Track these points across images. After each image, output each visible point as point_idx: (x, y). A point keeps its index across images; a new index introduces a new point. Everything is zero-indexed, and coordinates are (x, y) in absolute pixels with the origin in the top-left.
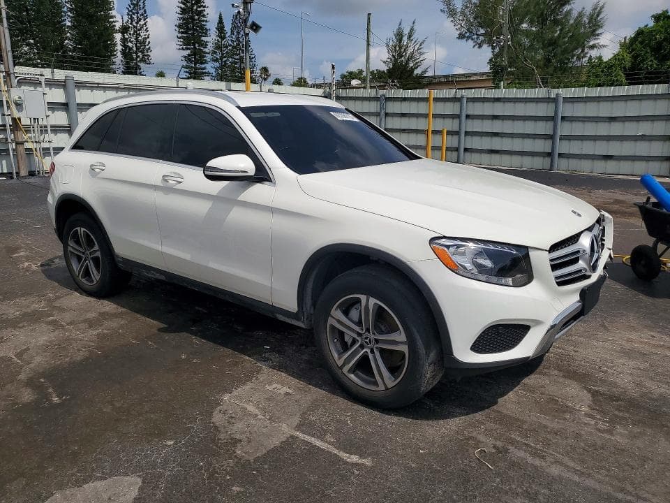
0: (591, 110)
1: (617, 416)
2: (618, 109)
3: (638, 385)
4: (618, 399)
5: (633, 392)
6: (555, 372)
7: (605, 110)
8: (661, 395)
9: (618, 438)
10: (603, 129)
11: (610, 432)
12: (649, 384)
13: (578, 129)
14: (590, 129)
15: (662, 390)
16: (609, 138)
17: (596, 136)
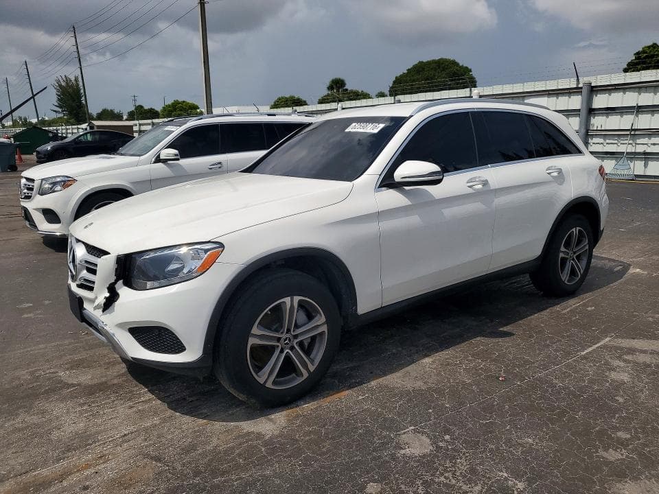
1: (36, 382)
3: (43, 412)
4: (46, 392)
5: (41, 404)
6: (115, 381)
8: (17, 415)
9: (24, 372)
11: (32, 373)
12: (35, 419)
15: (19, 420)
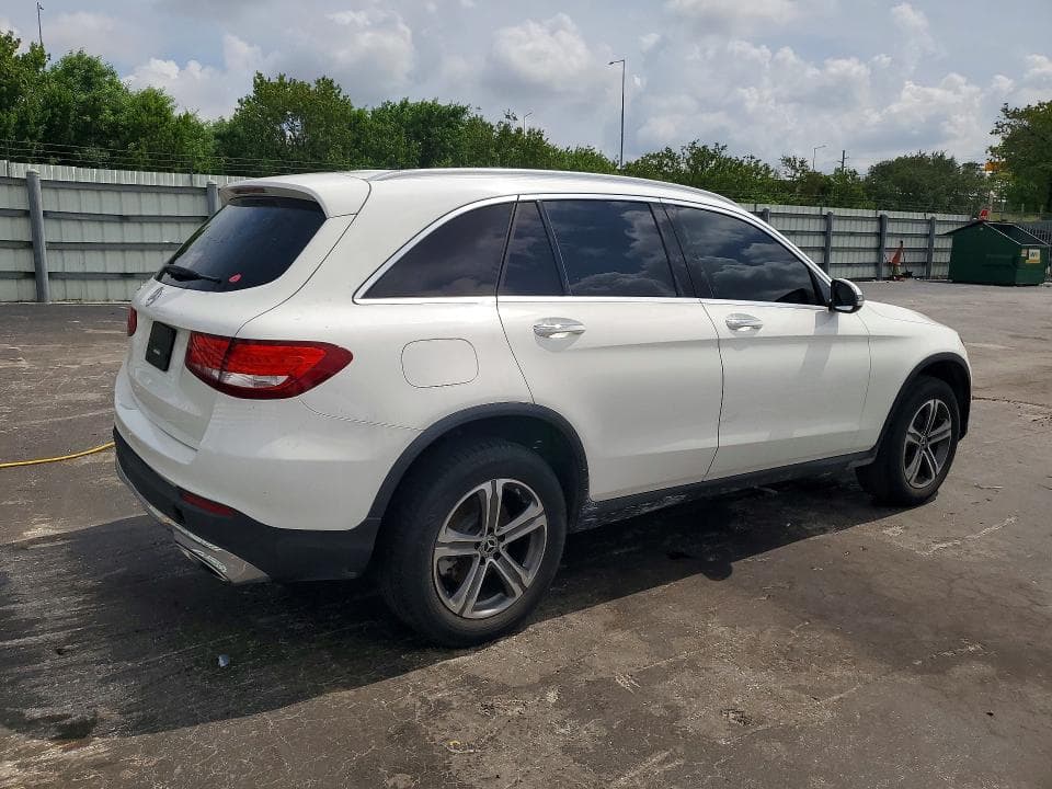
0: (89, 203)
2: (130, 205)
7: (111, 204)
10: (113, 234)
13: (71, 232)
14: (92, 233)
16: (124, 247)
17: (103, 243)
